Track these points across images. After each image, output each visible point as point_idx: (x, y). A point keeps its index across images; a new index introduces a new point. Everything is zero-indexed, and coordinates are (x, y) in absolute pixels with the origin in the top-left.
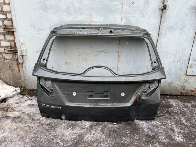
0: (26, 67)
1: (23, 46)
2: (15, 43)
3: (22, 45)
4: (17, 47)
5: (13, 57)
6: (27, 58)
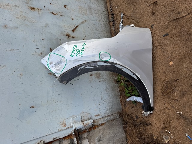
0: (97, 114)
1: (67, 124)
2: (64, 138)
3: (65, 126)
4: (70, 133)
5: (86, 138)
6: (85, 114)
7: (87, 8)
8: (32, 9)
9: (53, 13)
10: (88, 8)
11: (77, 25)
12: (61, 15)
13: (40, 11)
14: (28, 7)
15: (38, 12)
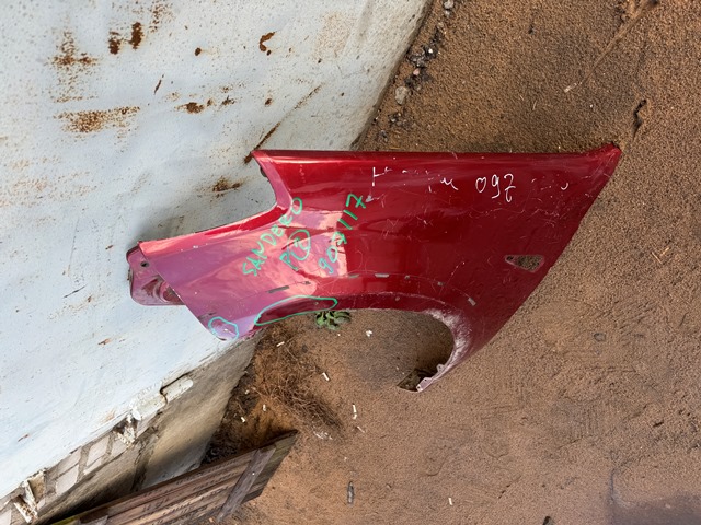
3: (112, 418)
7: (359, 16)
8: (89, 122)
9: (192, 107)
10: (364, 14)
11: (272, 127)
12: (226, 102)
13: (128, 117)
14: (65, 122)
15: (117, 129)
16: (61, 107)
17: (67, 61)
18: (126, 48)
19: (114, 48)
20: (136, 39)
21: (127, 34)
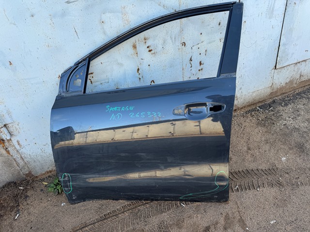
8: (135, 47)
9: (138, 70)
12: (140, 79)
13: (136, 55)
14: (134, 42)
15: (133, 53)
16: (137, 40)
17: (145, 39)
18: (148, 49)
19: (148, 47)
20: (150, 51)
21: (150, 49)
